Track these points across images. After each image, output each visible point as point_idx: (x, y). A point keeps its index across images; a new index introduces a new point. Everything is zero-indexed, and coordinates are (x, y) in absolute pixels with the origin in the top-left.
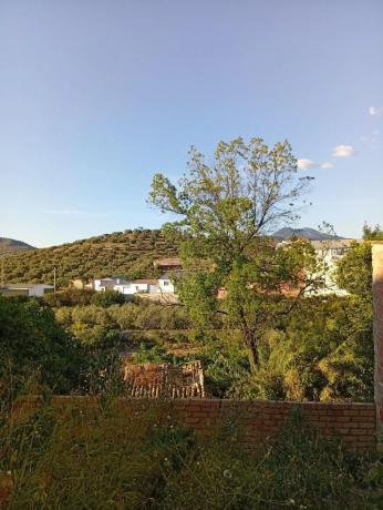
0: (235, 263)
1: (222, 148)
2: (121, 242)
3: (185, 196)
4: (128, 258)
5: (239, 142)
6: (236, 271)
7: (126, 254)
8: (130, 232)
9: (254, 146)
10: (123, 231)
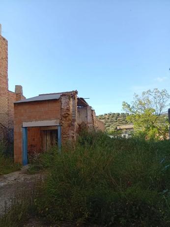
0: (151, 128)
1: (144, 93)
2: (103, 119)
3: (133, 107)
4: (106, 126)
5: (149, 91)
6: (152, 130)
7: (105, 124)
8: (106, 115)
9: (155, 91)
10: (103, 114)
